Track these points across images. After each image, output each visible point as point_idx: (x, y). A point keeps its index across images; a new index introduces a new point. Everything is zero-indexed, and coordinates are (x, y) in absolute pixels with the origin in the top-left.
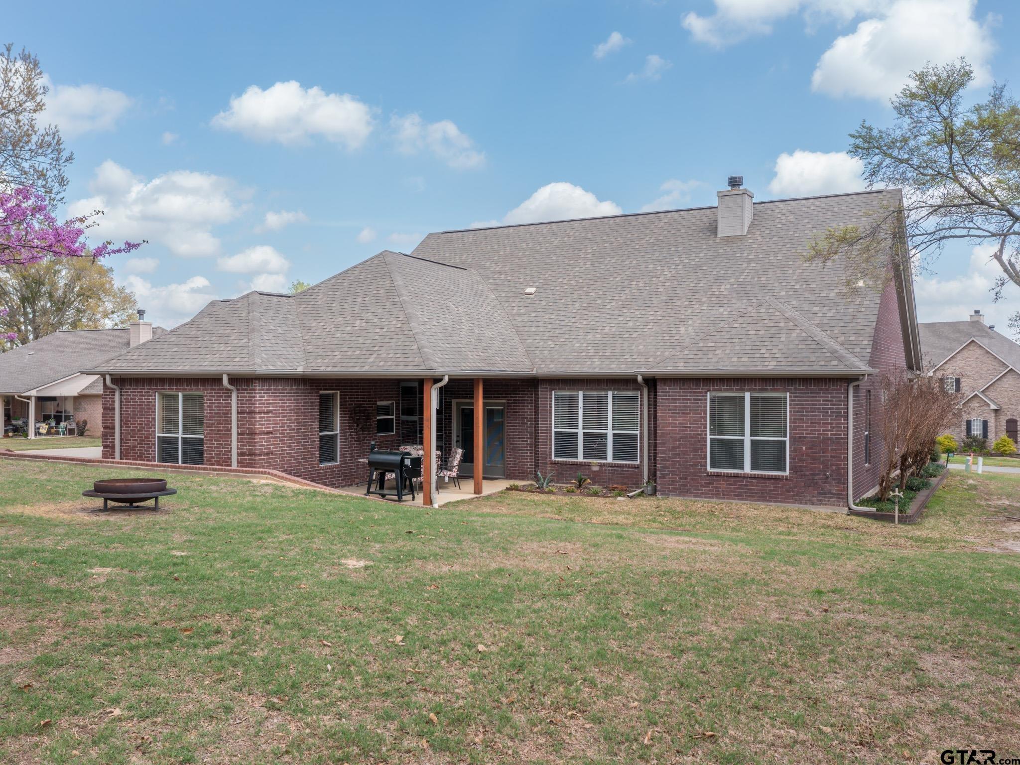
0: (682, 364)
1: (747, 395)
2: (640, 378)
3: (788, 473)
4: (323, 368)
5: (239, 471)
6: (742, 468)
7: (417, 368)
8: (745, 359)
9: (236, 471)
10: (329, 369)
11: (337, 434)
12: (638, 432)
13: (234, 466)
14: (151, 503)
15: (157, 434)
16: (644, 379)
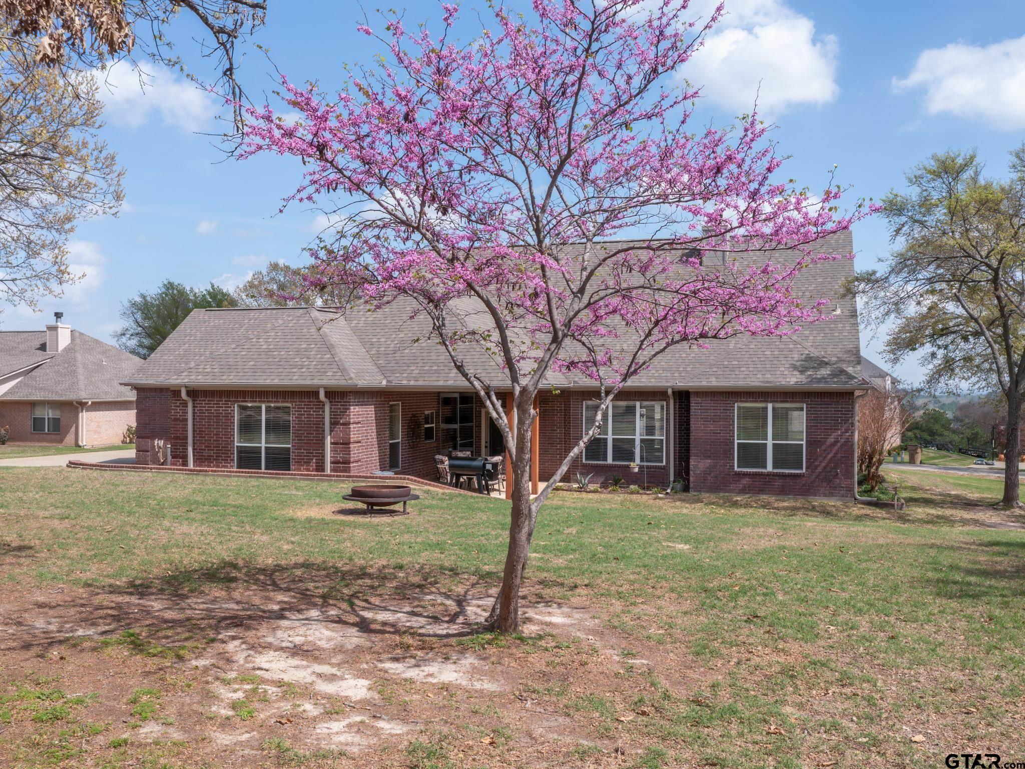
0: (714, 379)
1: (770, 406)
2: (670, 391)
3: (804, 471)
4: (405, 382)
5: (334, 476)
6: (765, 467)
7: (502, 382)
8: (768, 376)
9: (330, 476)
10: (412, 383)
11: (398, 443)
12: (664, 438)
13: (328, 472)
14: (398, 507)
15: (236, 444)
16: (673, 392)
